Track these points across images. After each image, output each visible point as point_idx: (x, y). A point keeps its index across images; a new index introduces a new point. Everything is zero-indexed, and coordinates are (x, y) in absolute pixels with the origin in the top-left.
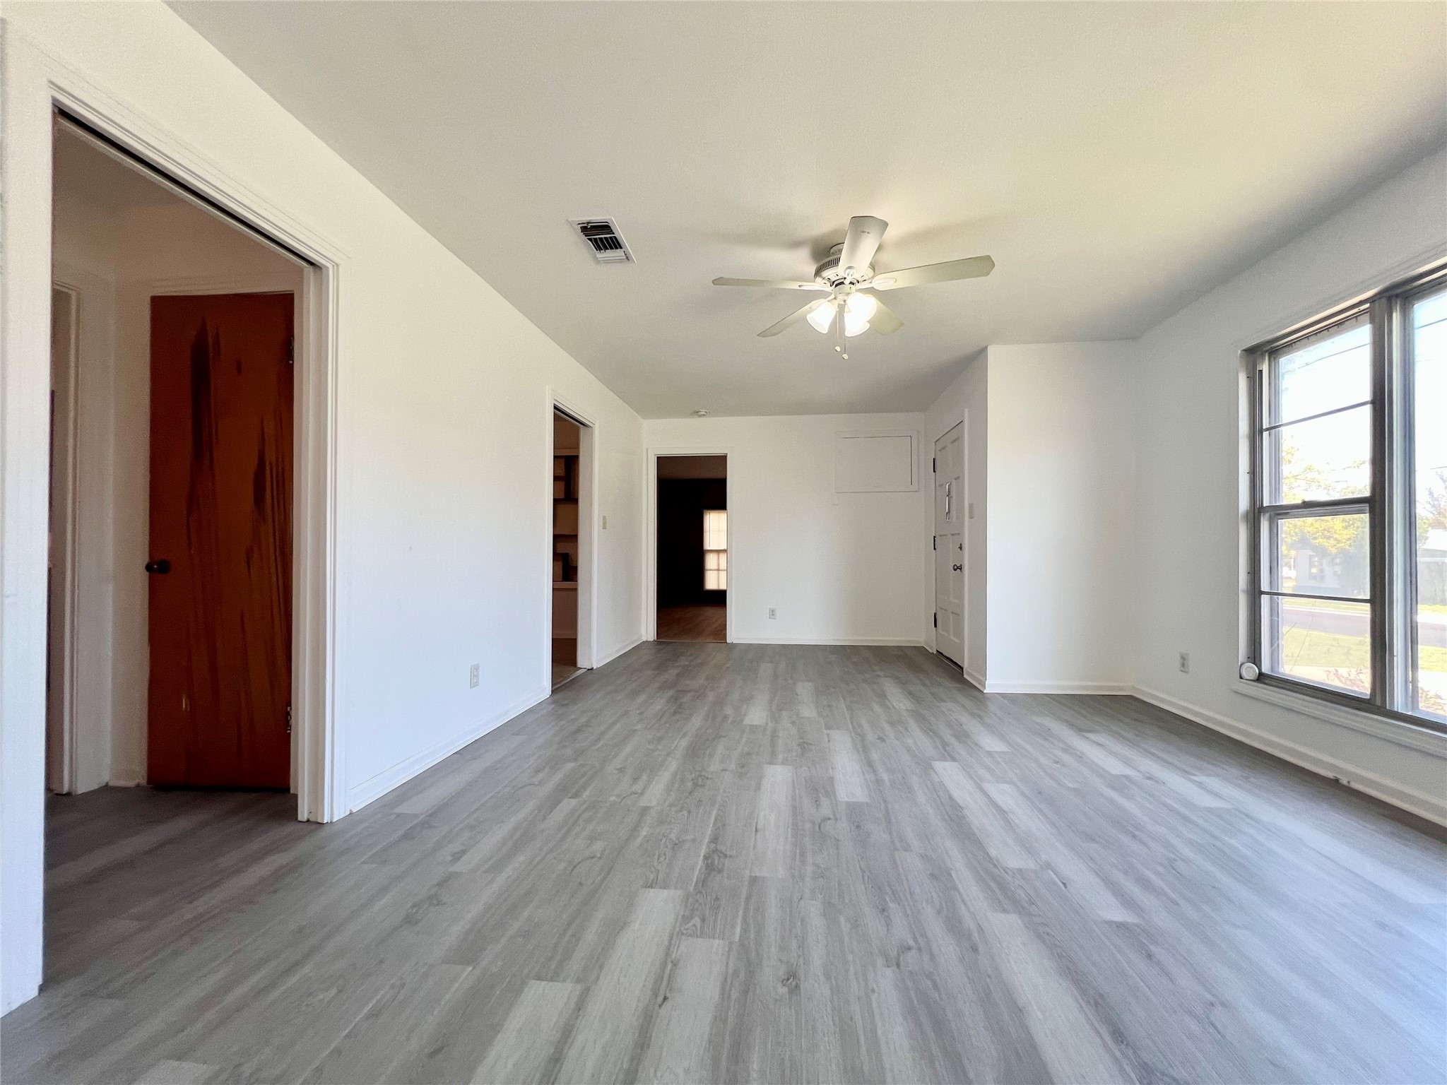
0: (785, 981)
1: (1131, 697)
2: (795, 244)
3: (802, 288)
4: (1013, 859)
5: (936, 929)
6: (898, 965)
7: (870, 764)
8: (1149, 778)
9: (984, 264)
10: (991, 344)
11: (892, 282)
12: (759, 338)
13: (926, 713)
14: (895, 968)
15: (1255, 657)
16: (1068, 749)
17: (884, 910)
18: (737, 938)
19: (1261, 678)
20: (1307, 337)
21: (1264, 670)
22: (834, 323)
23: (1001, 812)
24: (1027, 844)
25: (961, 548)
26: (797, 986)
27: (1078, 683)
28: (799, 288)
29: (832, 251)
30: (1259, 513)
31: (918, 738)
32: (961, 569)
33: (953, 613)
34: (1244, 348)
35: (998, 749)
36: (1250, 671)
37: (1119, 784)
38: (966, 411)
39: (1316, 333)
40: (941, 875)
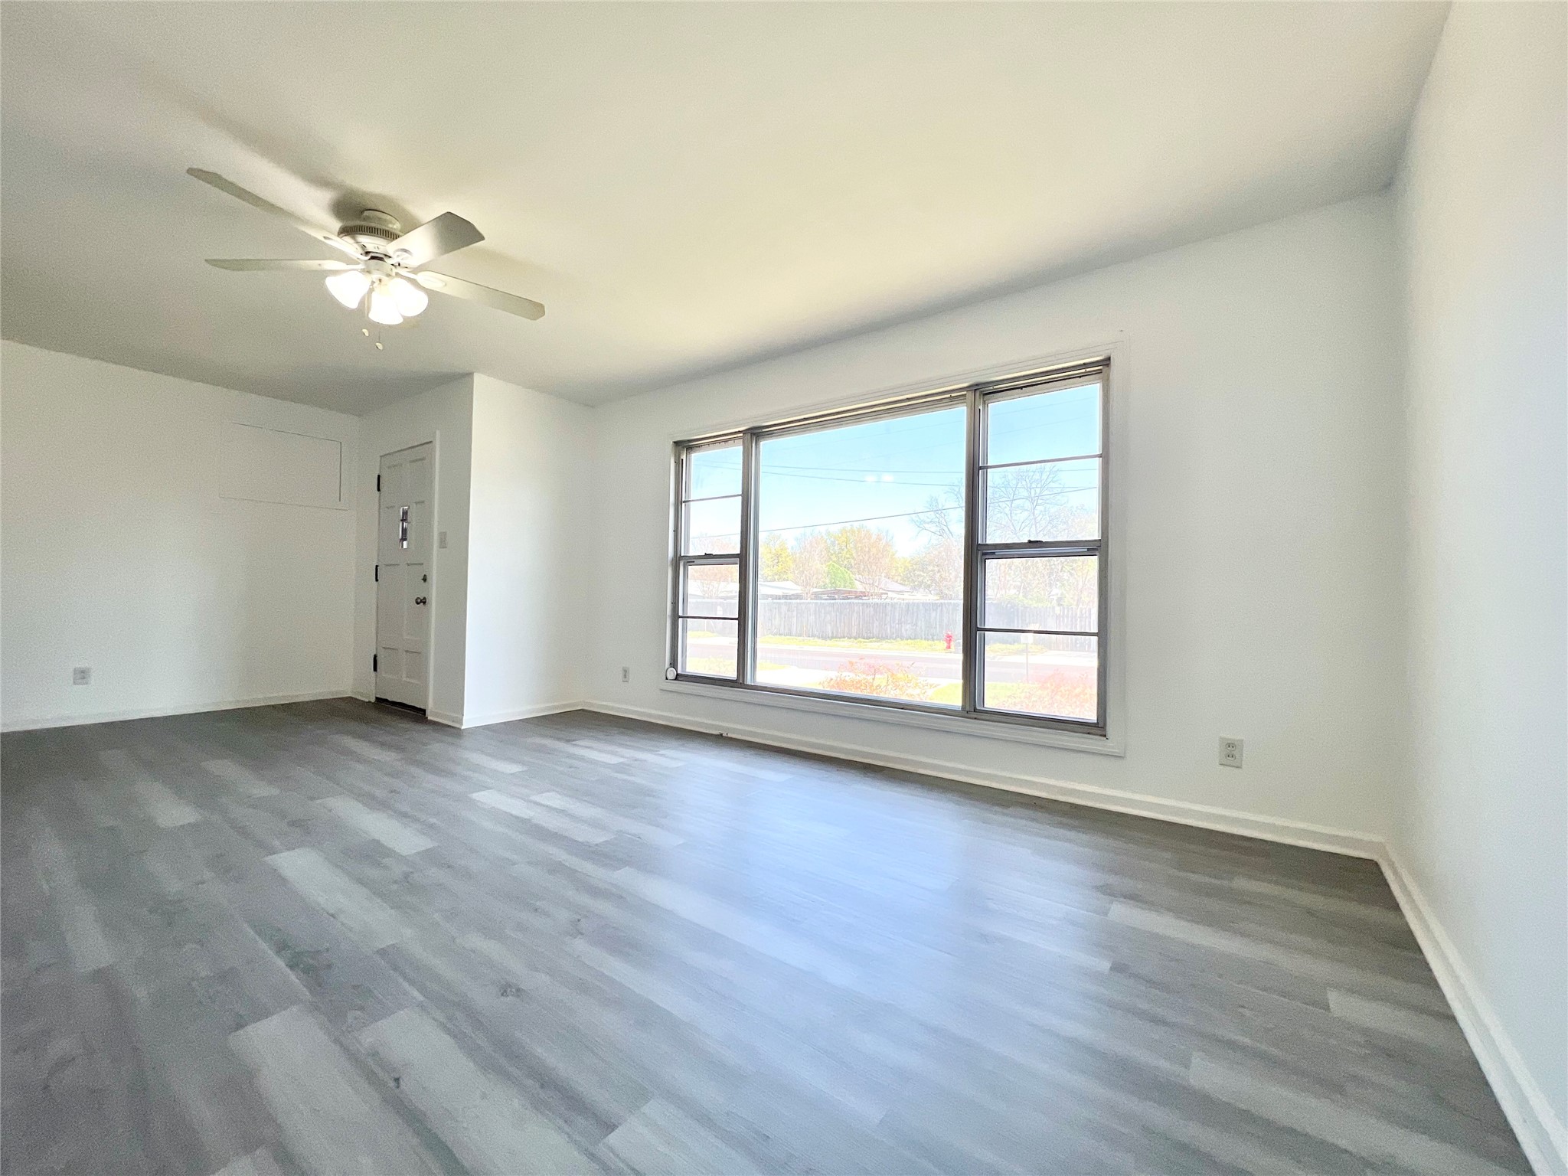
0: (504, 993)
1: (583, 710)
2: (320, 181)
3: (327, 241)
4: (598, 838)
5: (585, 900)
6: (582, 934)
7: (405, 815)
8: (636, 760)
9: (536, 310)
10: (479, 372)
11: (441, 285)
12: (207, 265)
13: (418, 757)
14: (580, 936)
15: (674, 664)
16: (571, 756)
17: (536, 910)
18: (421, 998)
19: (678, 677)
20: (708, 444)
21: (679, 672)
22: (362, 302)
23: (562, 812)
24: (595, 824)
25: (425, 580)
26: (518, 990)
27: (543, 706)
28: (323, 240)
29: (366, 213)
30: (679, 560)
31: (430, 780)
32: (424, 603)
33: (407, 651)
34: (676, 440)
35: (517, 770)
36: (672, 674)
37: (620, 768)
38: (438, 432)
39: (714, 443)
40: (556, 869)
